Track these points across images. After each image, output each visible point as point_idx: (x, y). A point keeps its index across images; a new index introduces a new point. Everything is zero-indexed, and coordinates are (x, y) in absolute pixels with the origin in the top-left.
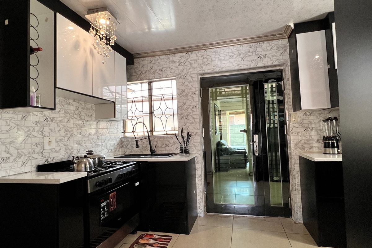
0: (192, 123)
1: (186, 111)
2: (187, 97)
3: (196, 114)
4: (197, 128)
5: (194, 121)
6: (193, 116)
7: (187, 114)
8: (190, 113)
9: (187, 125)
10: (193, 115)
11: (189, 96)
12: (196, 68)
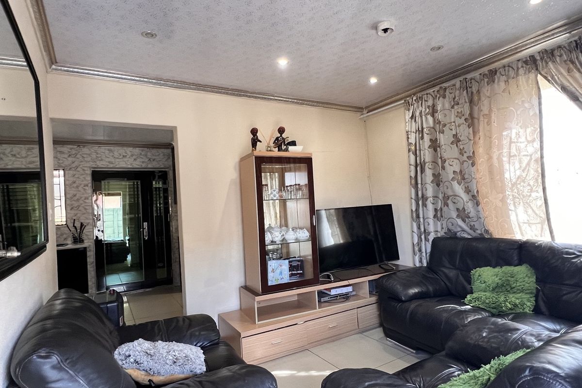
1: (77, 202)
2: (78, 189)
7: (78, 205)
9: (78, 216)
10: (85, 206)
11: (80, 188)
12: (89, 162)
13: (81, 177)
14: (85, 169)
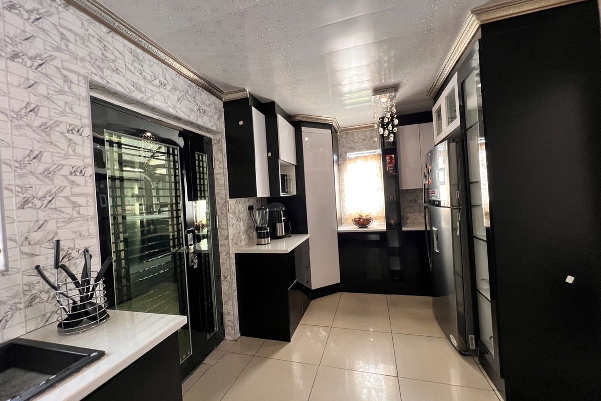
0: (71, 220)
1: (47, 180)
2: (49, 136)
3: (83, 194)
4: (90, 234)
5: (79, 213)
6: (71, 198)
7: (49, 192)
8: (61, 189)
9: (47, 229)
10: (72, 195)
11: (55, 136)
12: (82, 60)
13: (60, 100)
14: (73, 77)
